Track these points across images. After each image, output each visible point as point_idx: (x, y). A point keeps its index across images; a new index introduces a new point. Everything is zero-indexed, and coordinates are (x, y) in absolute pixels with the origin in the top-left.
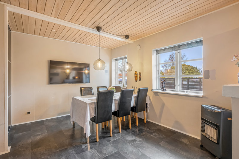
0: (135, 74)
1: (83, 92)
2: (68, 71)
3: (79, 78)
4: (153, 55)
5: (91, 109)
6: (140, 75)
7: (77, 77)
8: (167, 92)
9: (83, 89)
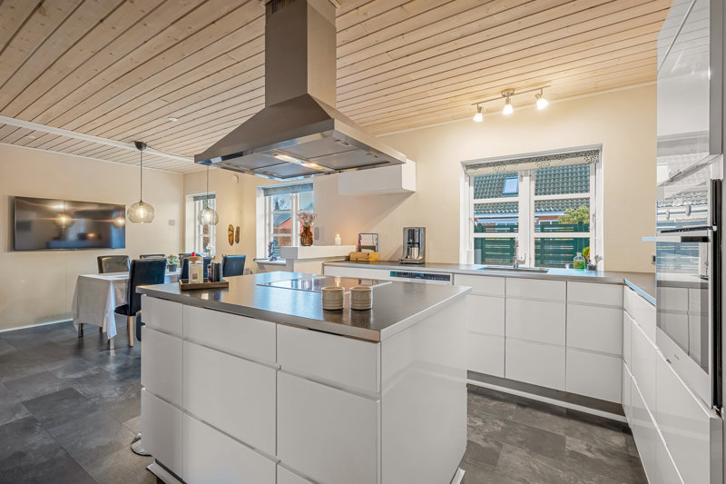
0: (229, 230)
1: (106, 266)
2: (64, 220)
3: (99, 237)
4: (259, 196)
5: (119, 291)
6: (238, 232)
7: (91, 235)
8: (278, 262)
9: (104, 259)
